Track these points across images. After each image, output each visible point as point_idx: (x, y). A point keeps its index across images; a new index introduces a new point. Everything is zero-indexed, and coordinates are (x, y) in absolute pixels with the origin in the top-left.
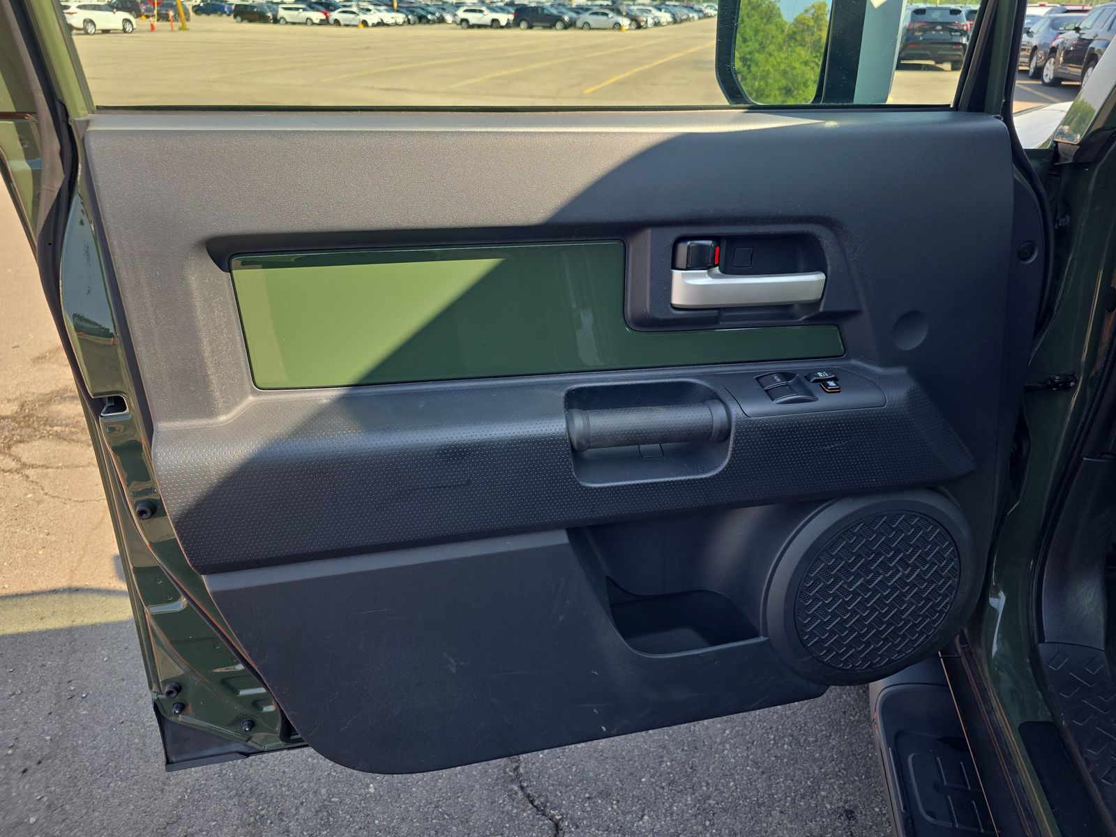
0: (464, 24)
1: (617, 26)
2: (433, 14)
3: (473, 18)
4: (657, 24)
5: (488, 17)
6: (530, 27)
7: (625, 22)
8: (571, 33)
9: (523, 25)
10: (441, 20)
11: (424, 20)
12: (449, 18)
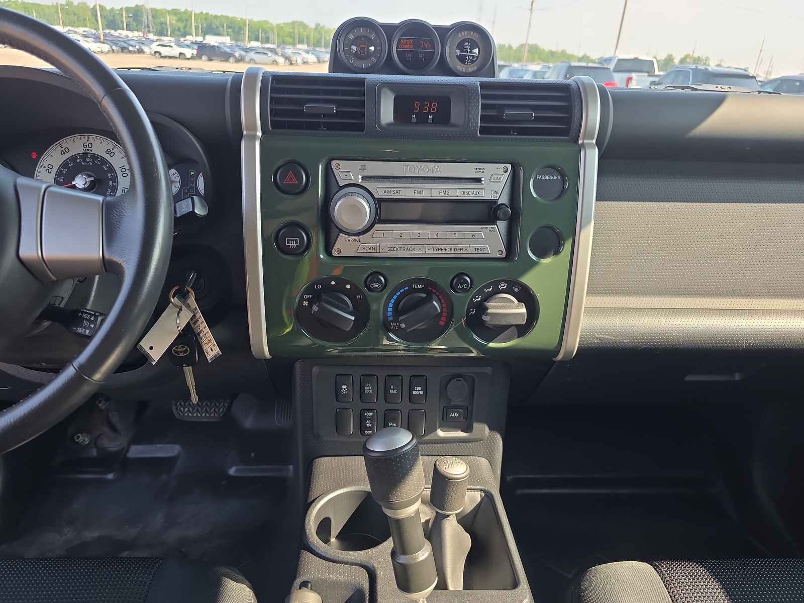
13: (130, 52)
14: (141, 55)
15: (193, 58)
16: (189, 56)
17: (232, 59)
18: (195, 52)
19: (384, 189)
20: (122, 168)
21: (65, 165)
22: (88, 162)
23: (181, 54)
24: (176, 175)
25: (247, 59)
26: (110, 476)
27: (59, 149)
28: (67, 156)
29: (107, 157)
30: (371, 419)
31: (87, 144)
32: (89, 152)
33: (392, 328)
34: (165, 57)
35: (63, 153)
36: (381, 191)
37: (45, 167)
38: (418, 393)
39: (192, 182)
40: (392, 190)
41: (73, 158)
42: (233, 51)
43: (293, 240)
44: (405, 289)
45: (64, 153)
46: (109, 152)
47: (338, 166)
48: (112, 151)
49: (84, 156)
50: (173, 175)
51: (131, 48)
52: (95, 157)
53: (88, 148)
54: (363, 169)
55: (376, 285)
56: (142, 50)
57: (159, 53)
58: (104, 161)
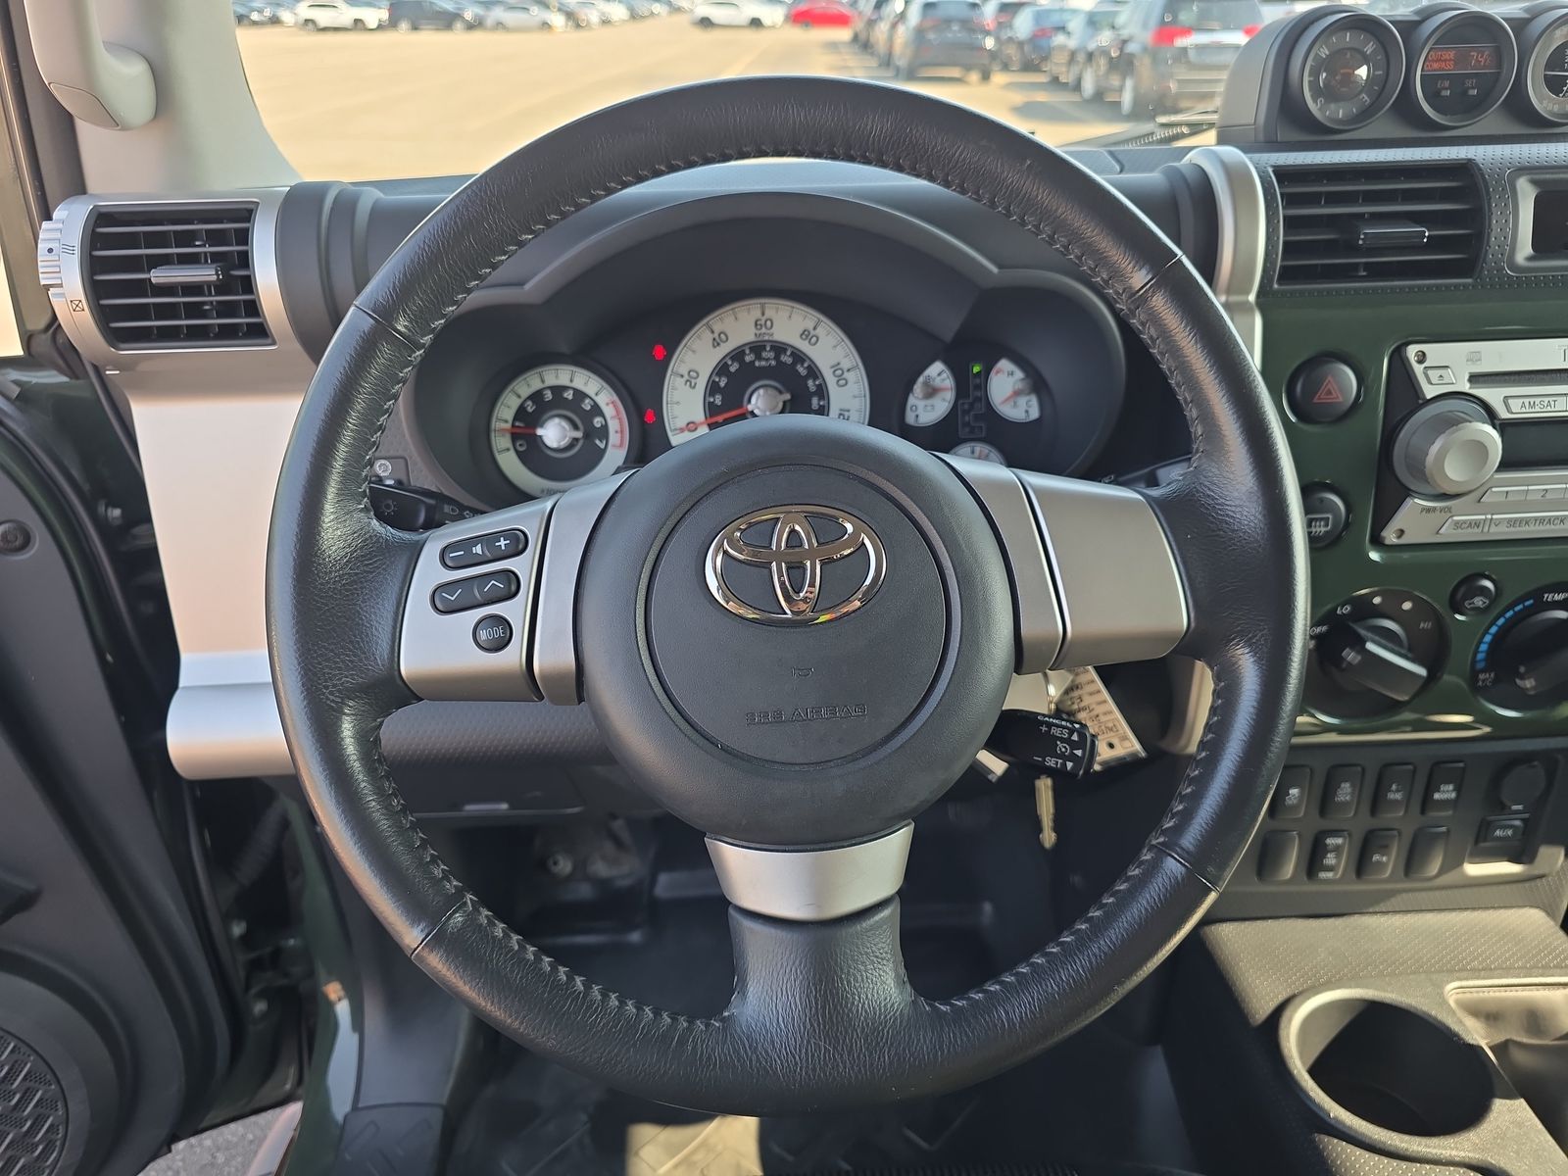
0: (310, 25)
1: (546, 26)
2: (260, 11)
3: (323, 17)
4: (606, 22)
5: (347, 15)
6: (415, 28)
7: (558, 20)
8: (477, 36)
9: (404, 25)
10: (275, 21)
11: (245, 22)
12: (286, 16)
13: (255, 23)
14: (275, 30)
15: (380, 27)
16: (373, 25)
17: (459, 25)
18: (384, 15)
19: (1521, 400)
20: (836, 367)
21: (721, 369)
22: (767, 360)
23: (357, 21)
24: (944, 375)
25: (489, 22)
26: (635, 937)
27: (708, 337)
28: (726, 348)
29: (803, 346)
30: (1337, 849)
31: (763, 322)
32: (766, 338)
33: (1480, 683)
34: (325, 29)
35: (716, 343)
36: (1517, 403)
37: (682, 376)
38: (1444, 796)
39: (978, 387)
40: (1538, 400)
41: (737, 355)
42: (459, 9)
43: (1321, 519)
44: (1527, 603)
45: (718, 344)
46: (807, 336)
47: (1422, 358)
48: (812, 333)
49: (757, 348)
50: (939, 375)
51: (255, 16)
52: (779, 348)
53: (764, 330)
54: (1474, 358)
55: (1479, 602)
56: (278, 18)
57: (312, 21)
58: (799, 357)
